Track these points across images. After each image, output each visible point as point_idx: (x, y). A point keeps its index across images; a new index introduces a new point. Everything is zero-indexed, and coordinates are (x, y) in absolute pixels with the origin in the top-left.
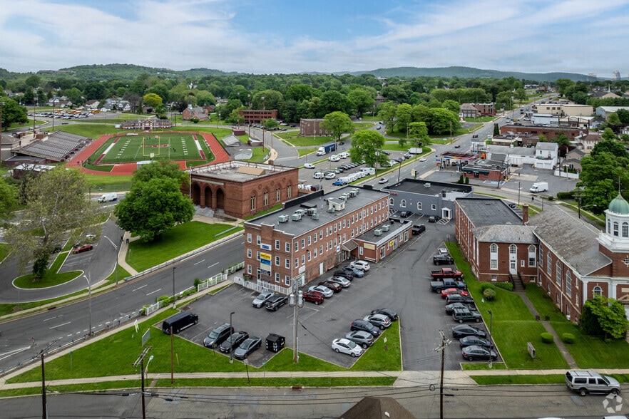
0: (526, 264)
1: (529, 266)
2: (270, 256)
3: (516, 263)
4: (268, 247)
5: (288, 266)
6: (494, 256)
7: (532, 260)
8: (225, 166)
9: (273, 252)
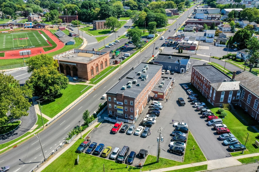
0: (235, 98)
1: (236, 99)
2: (123, 107)
3: (231, 98)
4: (121, 104)
5: (132, 111)
6: (222, 96)
7: (238, 96)
8: (70, 53)
9: (124, 106)
